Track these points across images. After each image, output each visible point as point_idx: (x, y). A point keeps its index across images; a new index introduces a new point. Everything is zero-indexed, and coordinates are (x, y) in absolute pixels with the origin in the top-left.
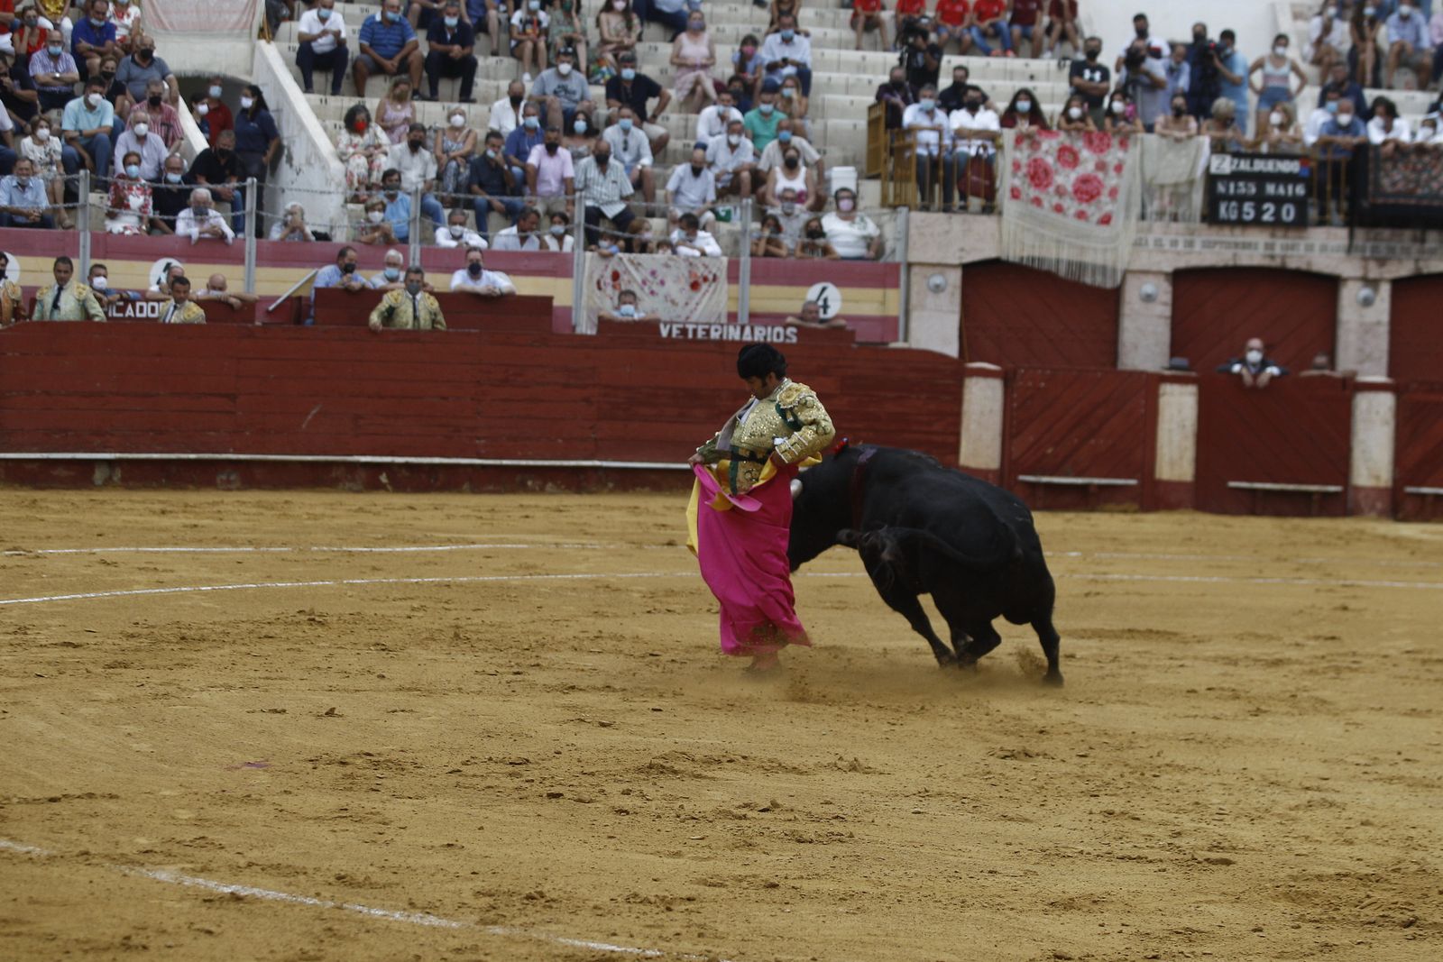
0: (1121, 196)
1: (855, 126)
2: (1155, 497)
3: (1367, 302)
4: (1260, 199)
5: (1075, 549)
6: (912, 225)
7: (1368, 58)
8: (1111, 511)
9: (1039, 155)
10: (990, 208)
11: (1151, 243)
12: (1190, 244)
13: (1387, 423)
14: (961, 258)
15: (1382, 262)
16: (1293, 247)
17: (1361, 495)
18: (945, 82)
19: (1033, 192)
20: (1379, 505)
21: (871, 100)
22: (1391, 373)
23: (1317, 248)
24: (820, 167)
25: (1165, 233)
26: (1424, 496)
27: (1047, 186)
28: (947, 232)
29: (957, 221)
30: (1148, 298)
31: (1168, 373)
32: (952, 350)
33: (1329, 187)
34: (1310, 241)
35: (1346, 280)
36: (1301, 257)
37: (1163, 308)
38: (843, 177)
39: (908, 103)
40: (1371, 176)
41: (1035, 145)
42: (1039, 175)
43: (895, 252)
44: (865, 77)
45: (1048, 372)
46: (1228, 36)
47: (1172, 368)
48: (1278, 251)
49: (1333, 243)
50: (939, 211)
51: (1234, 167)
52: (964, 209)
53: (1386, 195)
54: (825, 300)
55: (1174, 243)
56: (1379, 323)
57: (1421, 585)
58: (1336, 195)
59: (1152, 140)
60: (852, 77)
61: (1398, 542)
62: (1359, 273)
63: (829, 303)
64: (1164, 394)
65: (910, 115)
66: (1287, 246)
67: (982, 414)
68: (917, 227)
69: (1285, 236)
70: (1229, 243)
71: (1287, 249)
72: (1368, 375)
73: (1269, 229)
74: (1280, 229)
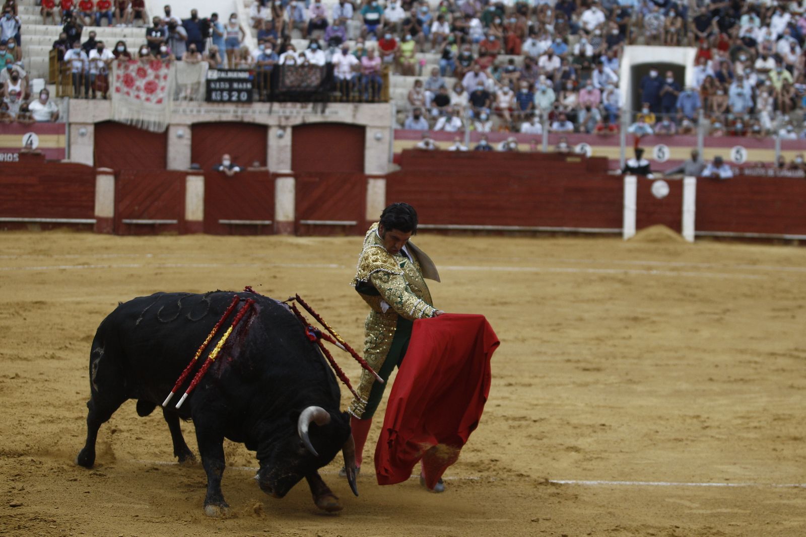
0: (166, 90)
1: (43, 60)
2: (185, 228)
3: (281, 137)
4: (230, 90)
5: (150, 253)
6: (71, 105)
7: (279, 25)
8: (166, 235)
9: (129, 72)
10: (105, 97)
11: (181, 111)
12: (199, 111)
13: (291, 191)
14: (93, 120)
15: (287, 118)
16: (246, 112)
17: (280, 225)
18: (84, 39)
19: (125, 89)
20: (289, 229)
21: (50, 48)
22: (293, 168)
23: (257, 111)
24: (27, 79)
25: (187, 106)
26: (308, 225)
27: (132, 86)
28: (87, 108)
29: (91, 103)
30: (180, 137)
31: (190, 171)
32: (90, 162)
35: (270, 127)
36: (250, 116)
37: (187, 141)
38: (38, 85)
39: (67, 49)
40: (281, 79)
41: (127, 68)
42: (128, 81)
43: (63, 119)
44: (48, 37)
45: (135, 172)
46: (215, 16)
47: (192, 168)
49: (263, 110)
50: (82, 98)
51: (219, 76)
52: (94, 97)
53: (288, 87)
54: (31, 141)
55: (192, 111)
56: (286, 146)
57: (309, 266)
58: (265, 87)
59: (180, 64)
60: (42, 38)
61: (298, 246)
62: (277, 123)
63: (34, 142)
64: (189, 181)
65: (69, 55)
66: (244, 111)
67: (105, 192)
68: (73, 106)
69: (243, 107)
70: (218, 111)
71: (244, 113)
72: (282, 170)
73: (235, 103)
74: (240, 104)
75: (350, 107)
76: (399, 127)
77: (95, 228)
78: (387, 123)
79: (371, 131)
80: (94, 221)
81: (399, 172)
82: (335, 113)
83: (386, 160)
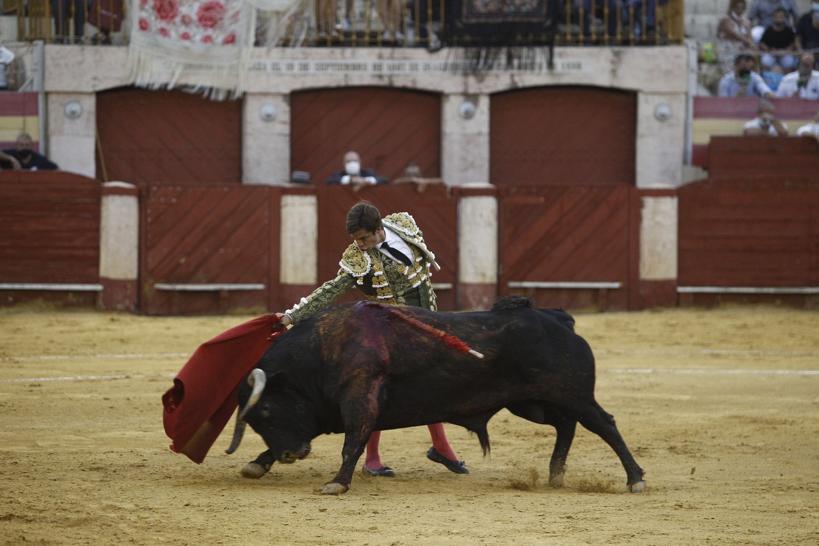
2: (280, 298)
6: (48, 57)
11: (269, 67)
12: (305, 67)
13: (490, 224)
14: (94, 86)
15: (481, 79)
16: (399, 67)
17: (469, 291)
19: (156, 24)
20: (486, 300)
22: (492, 180)
23: (421, 67)
25: (282, 58)
26: (526, 290)
27: (173, 17)
28: (81, 63)
30: (268, 118)
31: (288, 185)
32: (90, 171)
33: (430, 12)
34: (413, 61)
35: (447, 95)
36: (406, 76)
37: (282, 126)
42: (165, 7)
43: (33, 85)
45: (179, 189)
47: (292, 180)
49: (435, 62)
53: (480, 15)
55: (290, 67)
56: (479, 134)
58: (436, 18)
62: (460, 89)
64: (286, 205)
66: (394, 66)
67: (119, 229)
68: (52, 59)
69: (392, 57)
70: (342, 65)
71: (393, 69)
72: (472, 181)
73: (376, 51)
74: (387, 51)
75: (605, 54)
76: (704, 93)
77: (100, 302)
78: (678, 85)
79: (647, 102)
80: (99, 287)
81: (704, 182)
82: (574, 68)
83: (678, 160)
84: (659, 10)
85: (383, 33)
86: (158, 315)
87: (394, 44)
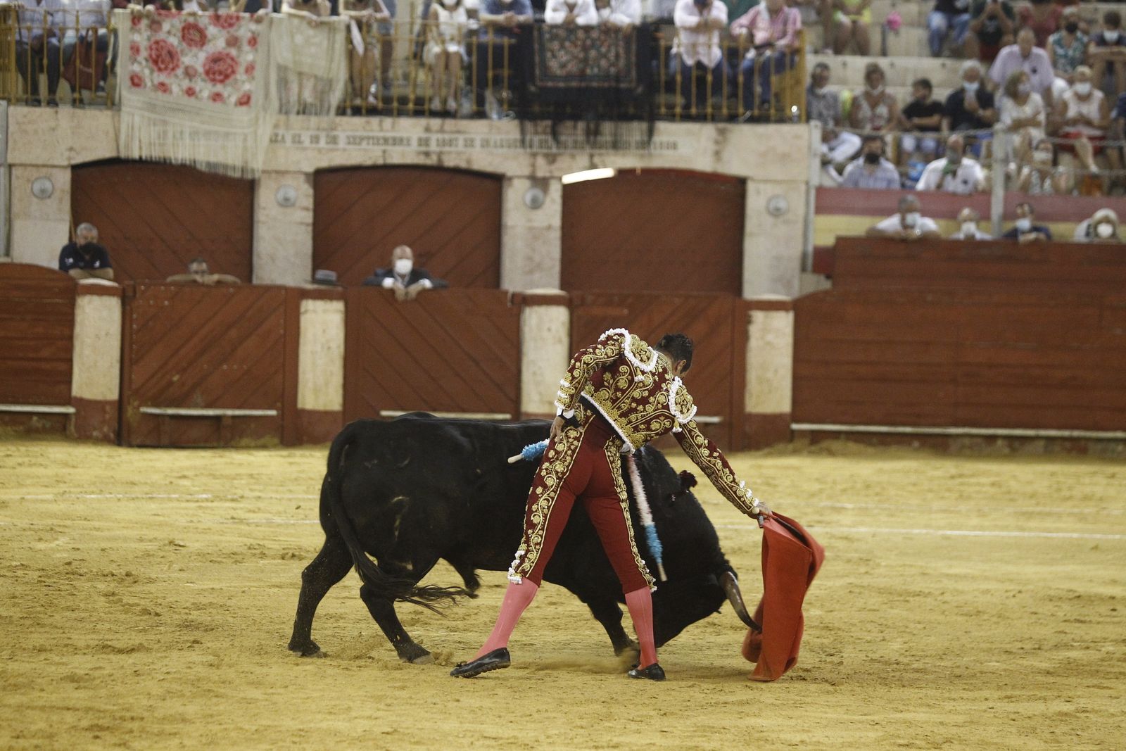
0: (258, 74)
2: (296, 429)
6: (12, 122)
8: (247, 447)
9: (161, 35)
11: (289, 139)
12: (334, 140)
13: (560, 341)
14: (69, 159)
15: (551, 159)
16: (450, 142)
22: (563, 285)
23: (478, 143)
25: (305, 128)
30: (286, 203)
31: (310, 287)
33: (490, 74)
34: (468, 136)
35: (510, 179)
36: (459, 153)
37: (304, 216)
40: (537, 59)
41: (154, 26)
48: (433, 147)
49: (495, 137)
53: (555, 78)
55: (315, 139)
56: (549, 228)
62: (527, 171)
64: (306, 311)
66: (444, 141)
67: (97, 336)
68: (18, 123)
69: (442, 131)
70: (378, 139)
71: (444, 145)
72: (538, 287)
73: (423, 122)
74: (435, 123)
75: (707, 131)
77: (72, 428)
78: (797, 172)
79: (758, 192)
80: (71, 410)
81: (826, 293)
82: (668, 148)
83: (796, 264)
84: (774, 79)
85: (431, 99)
86: (142, 446)
87: (445, 114)
